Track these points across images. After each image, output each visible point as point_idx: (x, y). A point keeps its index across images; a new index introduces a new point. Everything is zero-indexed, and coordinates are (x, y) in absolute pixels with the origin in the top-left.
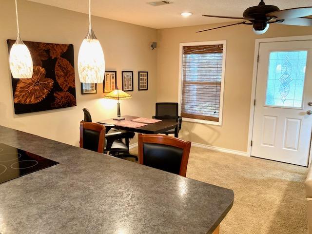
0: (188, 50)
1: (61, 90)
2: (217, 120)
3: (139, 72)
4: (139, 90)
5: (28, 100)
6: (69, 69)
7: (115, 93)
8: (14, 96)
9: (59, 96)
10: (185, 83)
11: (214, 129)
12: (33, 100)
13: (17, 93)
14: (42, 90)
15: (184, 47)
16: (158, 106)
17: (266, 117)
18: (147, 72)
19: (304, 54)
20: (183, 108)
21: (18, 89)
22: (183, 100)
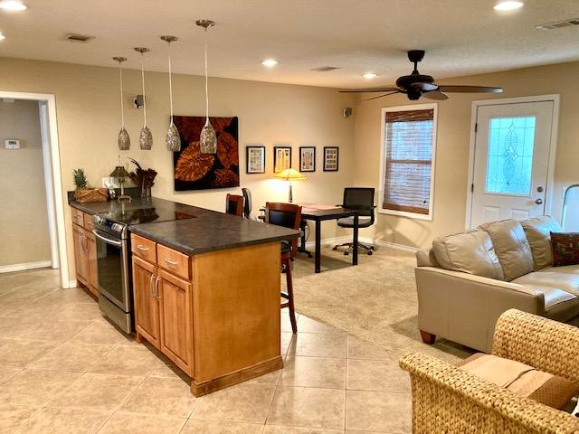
0: (392, 117)
1: (223, 167)
2: (426, 212)
3: (325, 148)
4: (324, 170)
5: (188, 176)
6: (232, 145)
7: (286, 173)
8: (175, 172)
9: (220, 174)
10: (389, 162)
11: (423, 226)
12: (192, 177)
13: (177, 169)
14: (202, 167)
15: (388, 114)
16: (348, 192)
17: (488, 209)
18: (338, 148)
19: (532, 121)
20: (386, 196)
21: (179, 165)
22: (386, 186)
